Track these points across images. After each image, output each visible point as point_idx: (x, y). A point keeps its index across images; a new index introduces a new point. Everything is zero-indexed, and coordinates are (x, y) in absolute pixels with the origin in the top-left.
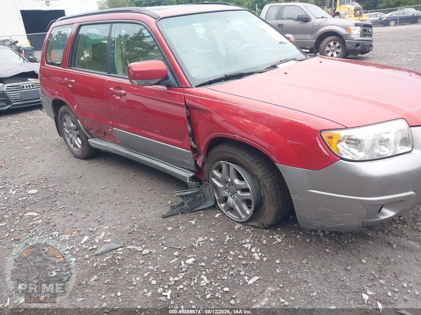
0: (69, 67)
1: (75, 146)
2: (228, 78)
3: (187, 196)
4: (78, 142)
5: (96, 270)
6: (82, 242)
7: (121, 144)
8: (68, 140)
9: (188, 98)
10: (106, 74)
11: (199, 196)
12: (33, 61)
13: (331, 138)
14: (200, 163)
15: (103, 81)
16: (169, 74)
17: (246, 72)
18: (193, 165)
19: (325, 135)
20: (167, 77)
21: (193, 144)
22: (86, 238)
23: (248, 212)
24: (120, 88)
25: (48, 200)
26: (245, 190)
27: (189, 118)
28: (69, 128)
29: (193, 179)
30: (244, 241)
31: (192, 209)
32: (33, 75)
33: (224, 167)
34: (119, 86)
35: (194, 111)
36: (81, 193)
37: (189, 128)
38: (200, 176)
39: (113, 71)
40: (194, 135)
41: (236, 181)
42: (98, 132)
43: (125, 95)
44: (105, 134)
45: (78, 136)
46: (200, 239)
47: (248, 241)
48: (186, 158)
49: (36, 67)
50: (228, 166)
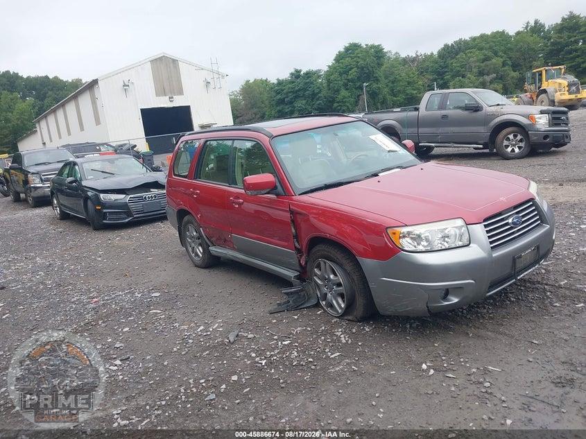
0: (195, 179)
1: (197, 255)
2: (327, 187)
3: (292, 293)
4: (200, 250)
5: (208, 348)
6: (199, 330)
7: (239, 250)
8: (190, 249)
9: (292, 205)
10: (227, 185)
11: (302, 293)
12: (156, 170)
13: (394, 233)
14: (303, 263)
15: (225, 191)
16: (278, 184)
17: (345, 181)
18: (298, 264)
19: (389, 231)
20: (275, 187)
21: (297, 245)
22: (202, 328)
23: (343, 306)
24: (239, 198)
25: (170, 301)
26: (339, 285)
27: (293, 221)
28: (192, 237)
29: (297, 277)
30: (336, 330)
31: (297, 308)
32: (156, 185)
33: (322, 264)
34: (237, 196)
35: (298, 216)
36: (200, 295)
37: (293, 231)
38: (304, 276)
39: (233, 182)
40: (297, 237)
41: (332, 276)
42: (220, 239)
43: (243, 203)
44: (225, 241)
45: (200, 245)
46: (299, 329)
47: (340, 330)
48: (292, 258)
49: (161, 177)
50: (325, 263)
